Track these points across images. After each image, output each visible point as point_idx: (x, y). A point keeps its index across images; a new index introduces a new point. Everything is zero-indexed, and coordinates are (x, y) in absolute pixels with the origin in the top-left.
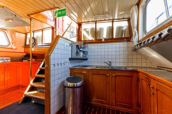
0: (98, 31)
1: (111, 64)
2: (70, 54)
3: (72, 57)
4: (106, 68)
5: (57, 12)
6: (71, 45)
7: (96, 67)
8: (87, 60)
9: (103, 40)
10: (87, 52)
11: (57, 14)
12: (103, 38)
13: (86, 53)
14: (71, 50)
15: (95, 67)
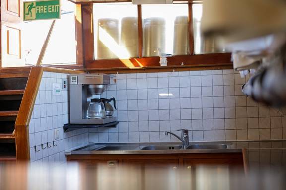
0: (146, 30)
1: (187, 137)
2: (66, 112)
3: (72, 121)
4: (173, 148)
5: (34, 6)
6: (66, 84)
7: (145, 149)
8: (114, 126)
9: (163, 63)
10: (114, 99)
11: (33, 10)
12: (163, 55)
13: (112, 103)
14: (66, 101)
15: (143, 147)
